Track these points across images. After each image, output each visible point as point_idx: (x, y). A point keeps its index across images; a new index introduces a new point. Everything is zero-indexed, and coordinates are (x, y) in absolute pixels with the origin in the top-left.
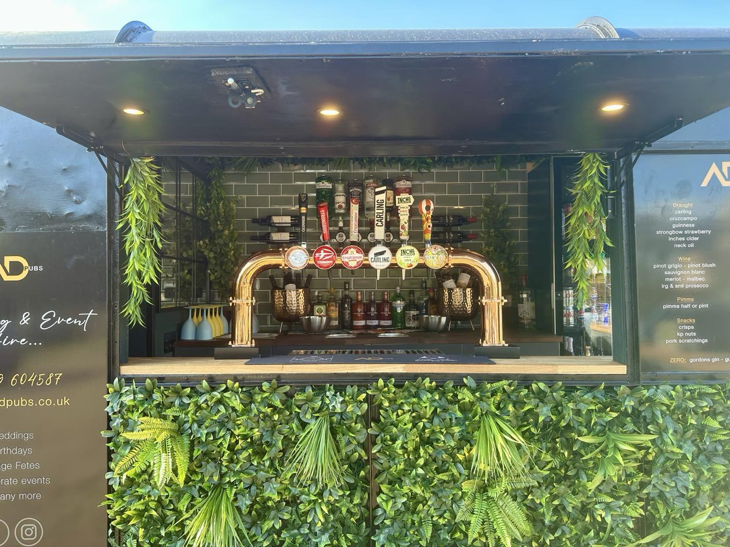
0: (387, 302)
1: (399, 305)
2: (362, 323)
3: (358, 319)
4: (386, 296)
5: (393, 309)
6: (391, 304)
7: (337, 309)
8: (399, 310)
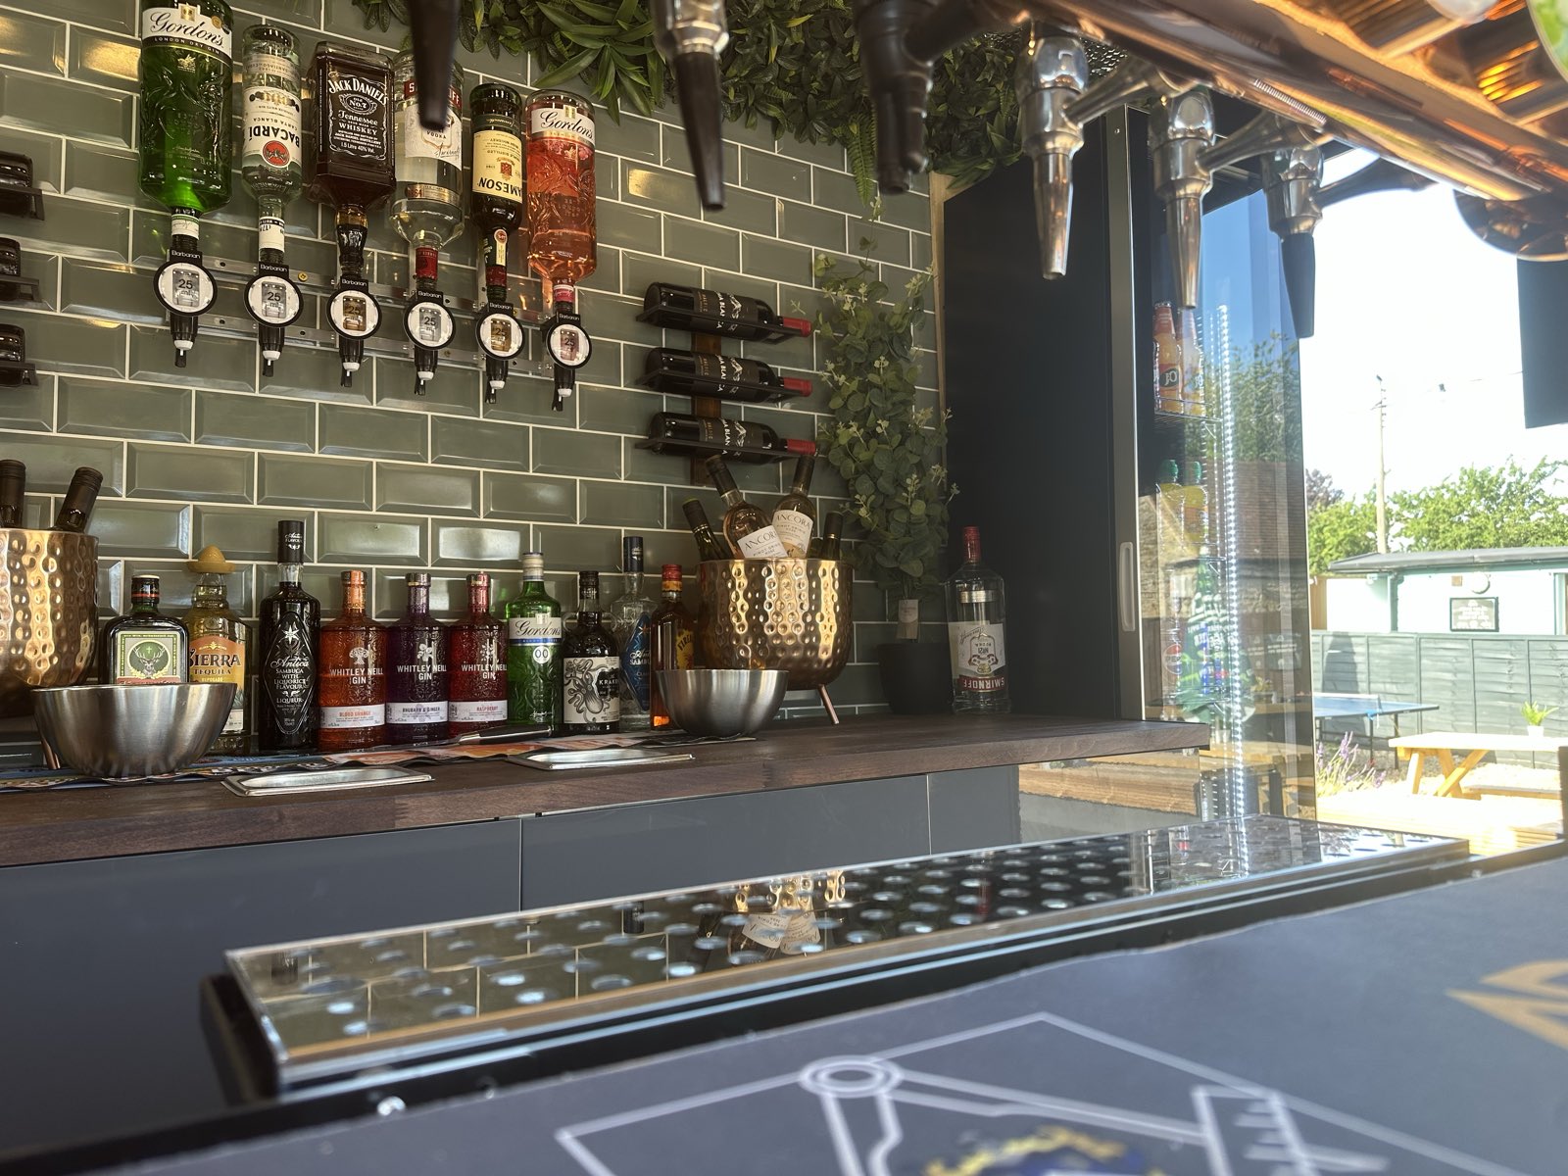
0: (487, 618)
1: (541, 632)
2: (371, 716)
3: (350, 696)
4: (483, 594)
5: (513, 652)
6: (505, 629)
7: (240, 651)
8: (542, 655)
